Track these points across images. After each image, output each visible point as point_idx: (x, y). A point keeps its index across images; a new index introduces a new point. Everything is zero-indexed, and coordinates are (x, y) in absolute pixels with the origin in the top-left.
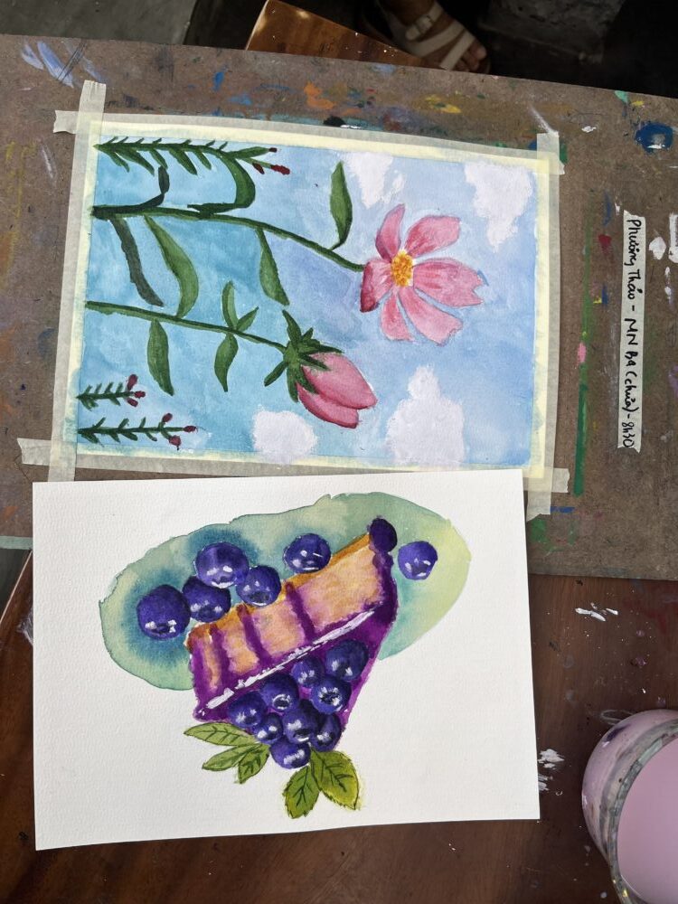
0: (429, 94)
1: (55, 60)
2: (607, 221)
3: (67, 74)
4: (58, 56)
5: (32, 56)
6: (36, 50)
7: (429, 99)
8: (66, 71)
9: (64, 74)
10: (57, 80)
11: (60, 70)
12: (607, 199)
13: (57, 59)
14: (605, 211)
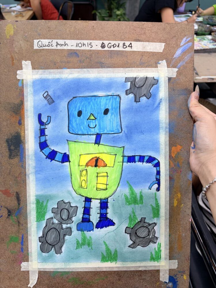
4: (186, 51)
6: (189, 42)
8: (180, 55)
10: (176, 52)
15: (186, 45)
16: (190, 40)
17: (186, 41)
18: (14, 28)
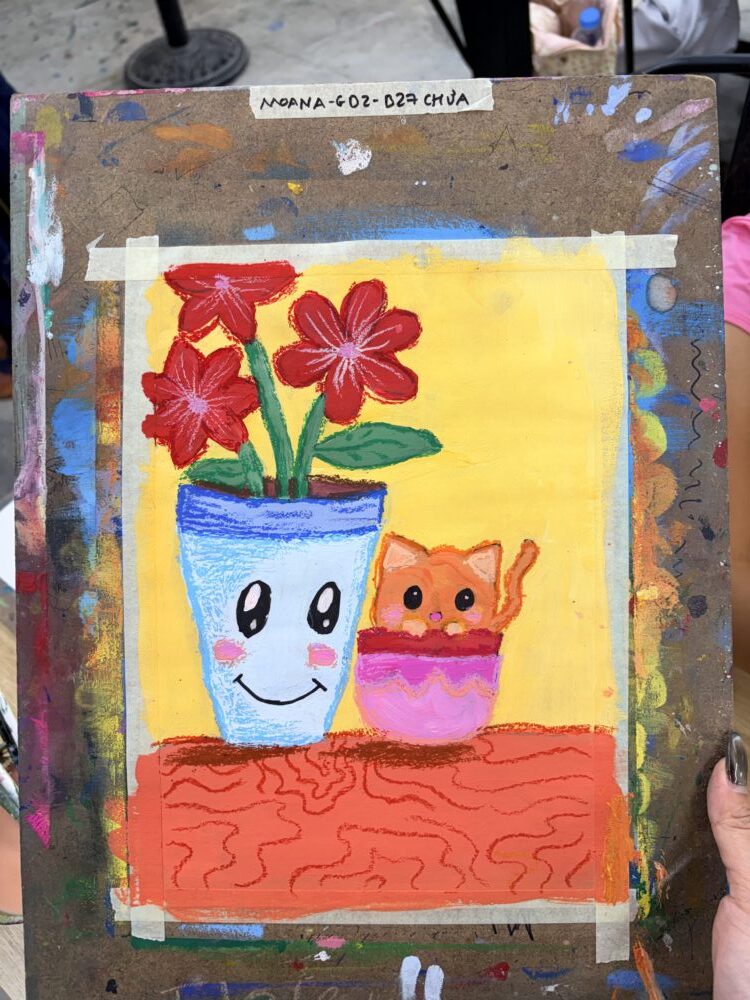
0: (694, 703)
1: (682, 171)
2: (530, 973)
3: (663, 190)
4: (690, 173)
5: (687, 137)
6: (696, 141)
7: (686, 702)
8: (668, 187)
9: (662, 185)
10: (653, 177)
11: (668, 180)
12: (564, 972)
13: (685, 173)
14: (545, 970)
15: (691, 150)
16: (703, 133)
17: (689, 139)
18: (63, 120)
